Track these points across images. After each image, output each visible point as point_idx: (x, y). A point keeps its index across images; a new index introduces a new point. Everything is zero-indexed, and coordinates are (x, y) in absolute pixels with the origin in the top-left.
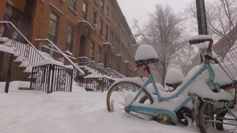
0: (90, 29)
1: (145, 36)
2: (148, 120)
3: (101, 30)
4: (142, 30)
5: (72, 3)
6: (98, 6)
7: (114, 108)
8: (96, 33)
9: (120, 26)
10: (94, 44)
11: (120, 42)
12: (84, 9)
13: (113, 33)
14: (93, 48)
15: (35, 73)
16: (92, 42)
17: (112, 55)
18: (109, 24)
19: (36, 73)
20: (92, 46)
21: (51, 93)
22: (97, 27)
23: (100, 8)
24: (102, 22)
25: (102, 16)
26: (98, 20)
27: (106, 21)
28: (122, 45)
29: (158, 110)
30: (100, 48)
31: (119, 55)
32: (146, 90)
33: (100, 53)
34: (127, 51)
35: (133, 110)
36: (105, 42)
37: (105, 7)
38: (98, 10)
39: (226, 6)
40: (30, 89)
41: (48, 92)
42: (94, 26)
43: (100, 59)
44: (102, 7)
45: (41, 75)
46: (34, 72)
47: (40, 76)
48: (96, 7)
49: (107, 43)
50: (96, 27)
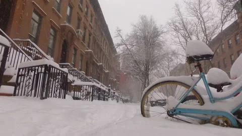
0: (73, 34)
1: (128, 46)
2: (197, 124)
3: (84, 37)
4: (125, 39)
5: (56, 4)
6: (82, 11)
7: (150, 112)
8: (79, 39)
9: (102, 34)
10: (75, 50)
11: (101, 50)
12: (68, 13)
13: (95, 41)
14: (75, 55)
15: (22, 75)
16: (74, 48)
17: (94, 64)
18: (92, 31)
19: (24, 75)
20: (73, 52)
21: (45, 100)
22: (81, 32)
23: (84, 13)
24: (85, 28)
25: (86, 22)
26: (82, 25)
27: (89, 28)
28: (104, 54)
29: (213, 112)
30: (82, 56)
31: (101, 64)
32: (196, 90)
33: (82, 61)
34: (108, 60)
35: (180, 113)
36: (88, 49)
37: (89, 14)
38: (82, 15)
39: (202, 23)
40: (14, 94)
41: (42, 98)
42: (78, 32)
43: (81, 67)
44: (87, 13)
45: (32, 78)
46: (20, 73)
47: (30, 78)
48: (80, 12)
49: (89, 50)
50: (79, 32)
